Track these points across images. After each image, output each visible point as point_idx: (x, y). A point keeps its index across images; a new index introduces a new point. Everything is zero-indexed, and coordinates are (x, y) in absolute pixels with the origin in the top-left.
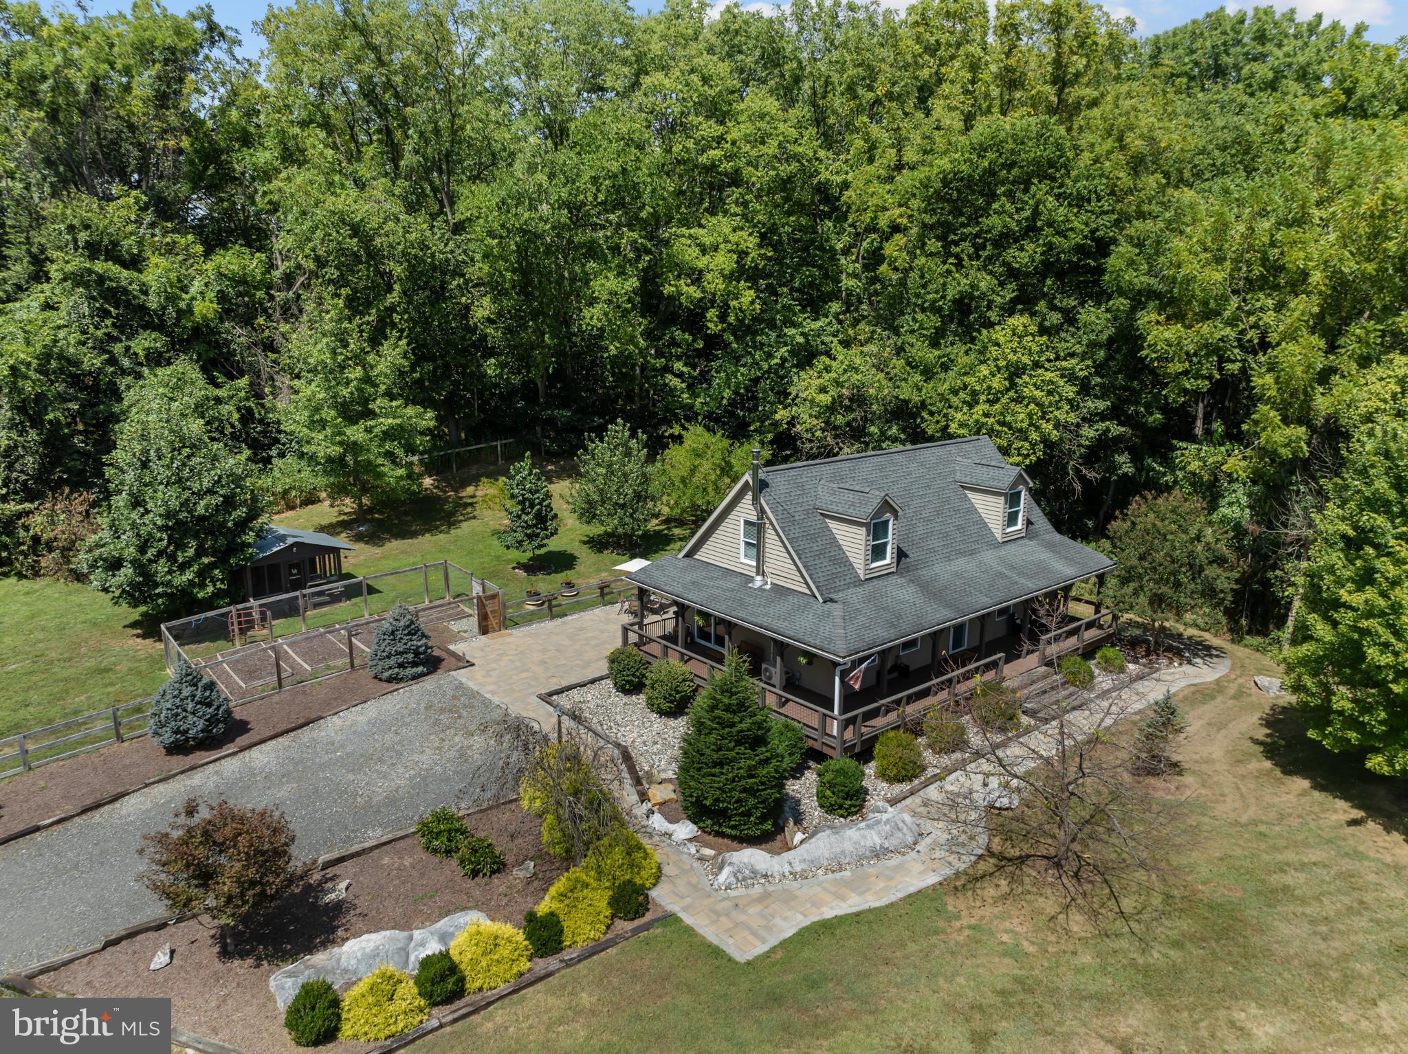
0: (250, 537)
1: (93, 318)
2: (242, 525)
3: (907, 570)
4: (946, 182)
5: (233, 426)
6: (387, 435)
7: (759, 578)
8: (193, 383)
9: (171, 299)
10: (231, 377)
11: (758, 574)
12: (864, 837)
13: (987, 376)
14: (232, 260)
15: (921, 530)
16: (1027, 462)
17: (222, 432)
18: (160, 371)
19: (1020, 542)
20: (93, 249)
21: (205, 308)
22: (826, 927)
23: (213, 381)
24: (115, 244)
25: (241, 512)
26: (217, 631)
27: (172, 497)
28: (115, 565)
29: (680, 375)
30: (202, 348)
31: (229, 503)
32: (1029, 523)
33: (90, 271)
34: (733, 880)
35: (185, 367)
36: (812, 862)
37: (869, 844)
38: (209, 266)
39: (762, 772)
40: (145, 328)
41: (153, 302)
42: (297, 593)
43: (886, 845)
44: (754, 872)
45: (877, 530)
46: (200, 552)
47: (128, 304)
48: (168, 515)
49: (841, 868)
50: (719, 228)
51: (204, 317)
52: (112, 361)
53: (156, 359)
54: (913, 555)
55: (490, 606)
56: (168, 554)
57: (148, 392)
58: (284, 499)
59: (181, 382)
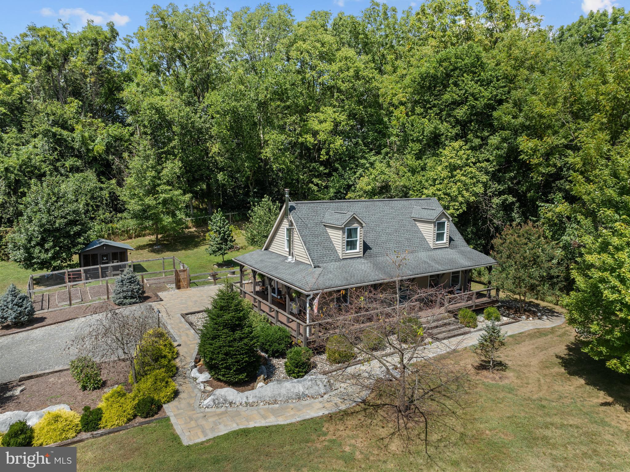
0: (81, 240)
1: (49, 151)
2: (78, 234)
3: (370, 256)
5: (107, 200)
6: (165, 203)
7: (290, 257)
8: (90, 180)
9: (85, 145)
10: (110, 179)
11: (290, 255)
12: (294, 387)
13: (441, 171)
14: (115, 130)
15: (384, 238)
16: (458, 213)
17: (102, 203)
18: (76, 175)
19: (445, 250)
20: (55, 123)
21: (100, 150)
22: (245, 432)
23: (100, 180)
24: (65, 121)
27: (45, 219)
29: (317, 185)
30: (97, 166)
31: (73, 223)
32: (451, 240)
33: (49, 131)
34: (212, 403)
35: (91, 174)
36: (260, 398)
37: (296, 391)
38: (104, 132)
39: (236, 344)
40: (72, 156)
41: (77, 145)
42: (98, 266)
43: (307, 392)
44: (225, 400)
46: (56, 245)
47: (66, 147)
48: (41, 226)
49: (275, 402)
50: (327, 112)
51: (98, 152)
52: (57, 170)
53: (75, 169)
54: (375, 250)
55: (182, 276)
56: (41, 244)
57: (71, 184)
58: (127, 234)
59: (85, 179)
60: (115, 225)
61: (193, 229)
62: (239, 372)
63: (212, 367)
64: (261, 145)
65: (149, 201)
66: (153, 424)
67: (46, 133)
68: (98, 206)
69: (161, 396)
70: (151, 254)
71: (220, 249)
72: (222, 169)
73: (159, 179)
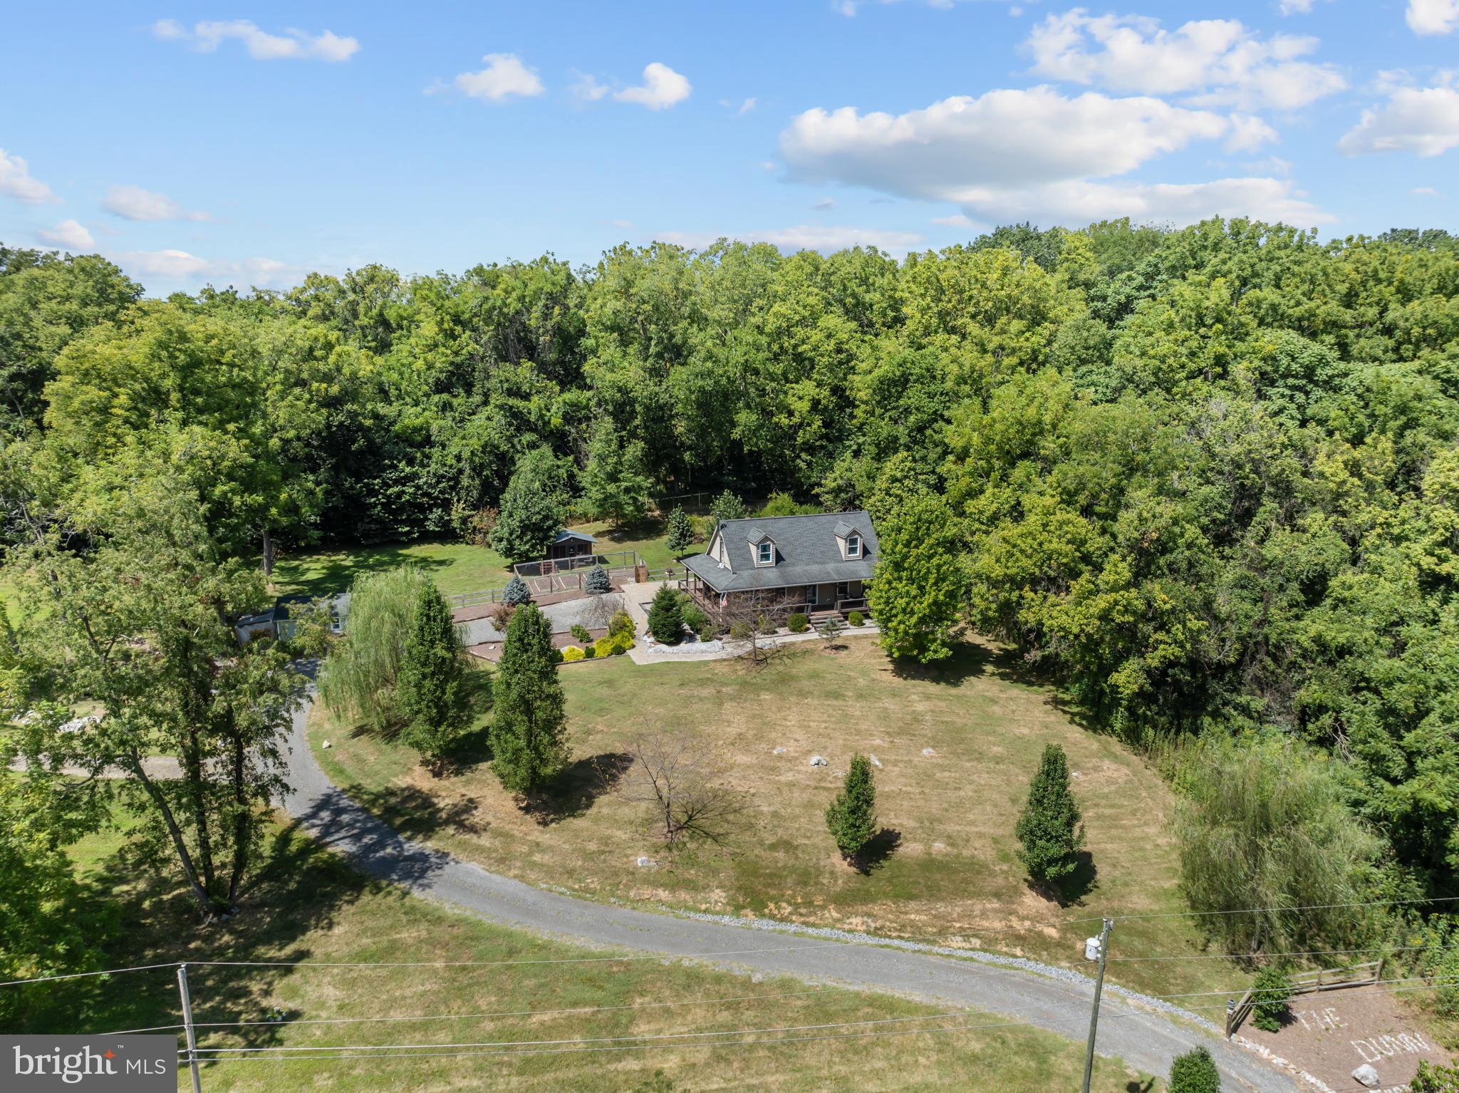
0: (553, 533)
1: (506, 426)
2: (550, 528)
3: (784, 565)
4: (882, 383)
6: (627, 490)
7: (721, 564)
8: (548, 458)
9: (542, 416)
10: (566, 455)
14: (572, 395)
18: (533, 452)
19: (857, 562)
20: (510, 393)
21: (556, 421)
23: (557, 457)
24: (519, 388)
25: (550, 522)
26: (535, 571)
27: (523, 514)
28: (501, 540)
30: (554, 440)
31: (546, 518)
32: (867, 553)
33: (507, 403)
34: (653, 650)
35: (546, 449)
36: (683, 650)
38: (560, 399)
39: (669, 620)
40: (528, 430)
41: (533, 418)
42: (567, 558)
43: (709, 649)
44: (661, 650)
45: (765, 548)
46: (532, 538)
47: (522, 419)
48: (521, 521)
49: (690, 652)
50: (807, 388)
51: (556, 424)
52: (513, 446)
53: (532, 446)
55: (641, 571)
56: (520, 537)
57: (527, 462)
58: (586, 518)
59: (542, 457)
60: (572, 508)
61: (657, 513)
62: (670, 636)
63: (655, 633)
64: (734, 425)
65: (611, 488)
66: (621, 658)
67: (501, 407)
68: (555, 487)
69: (626, 645)
70: (613, 543)
71: (678, 544)
72: (690, 448)
73: (621, 464)
